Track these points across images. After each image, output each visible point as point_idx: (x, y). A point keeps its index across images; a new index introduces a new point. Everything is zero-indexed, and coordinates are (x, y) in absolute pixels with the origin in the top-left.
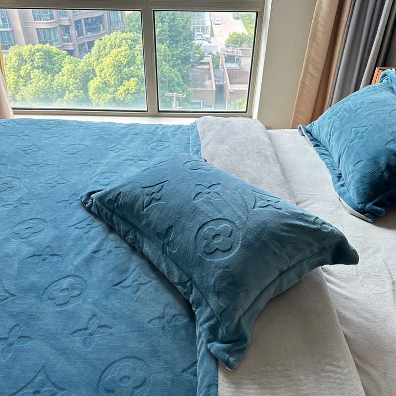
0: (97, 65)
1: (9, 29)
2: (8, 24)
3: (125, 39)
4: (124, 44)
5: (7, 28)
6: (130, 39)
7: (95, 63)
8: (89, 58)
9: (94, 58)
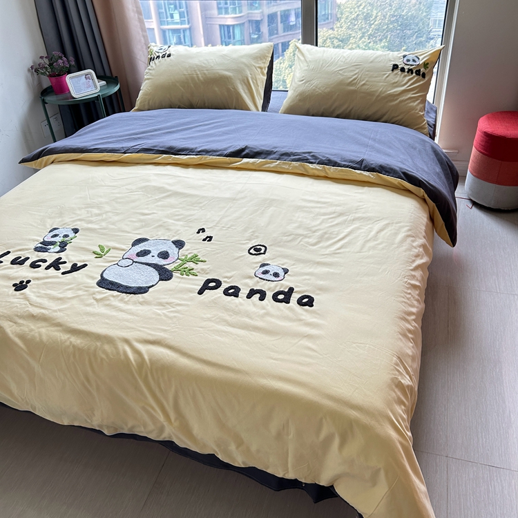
0: (289, 74)
1: (187, 26)
2: (186, 19)
3: (330, 38)
4: (328, 45)
5: (185, 24)
6: (337, 38)
7: (287, 71)
8: (281, 64)
9: (287, 64)
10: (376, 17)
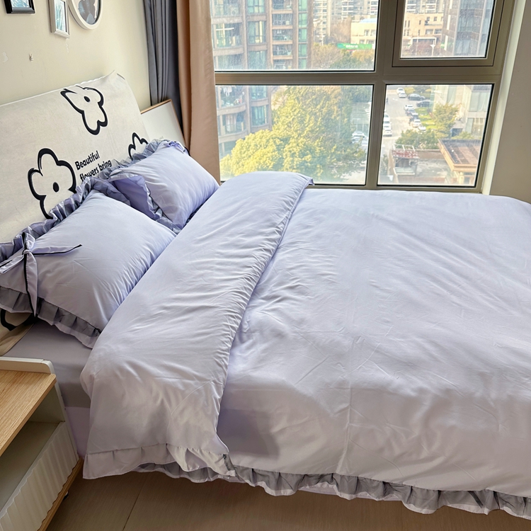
3: (272, 139)
4: (271, 144)
7: (235, 166)
8: (228, 160)
9: (234, 160)
10: (309, 121)
